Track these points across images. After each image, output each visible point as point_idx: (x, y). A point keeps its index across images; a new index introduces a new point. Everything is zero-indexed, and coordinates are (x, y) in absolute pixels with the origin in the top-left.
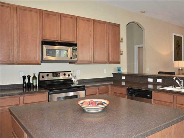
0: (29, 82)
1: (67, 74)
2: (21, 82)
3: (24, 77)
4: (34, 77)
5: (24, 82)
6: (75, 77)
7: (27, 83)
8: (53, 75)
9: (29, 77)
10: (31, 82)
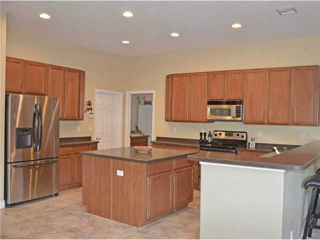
0: (205, 138)
1: (241, 134)
2: (199, 138)
3: (201, 134)
4: (210, 135)
5: (201, 138)
6: (253, 140)
7: (203, 139)
8: (226, 135)
9: (205, 134)
10: (207, 139)
